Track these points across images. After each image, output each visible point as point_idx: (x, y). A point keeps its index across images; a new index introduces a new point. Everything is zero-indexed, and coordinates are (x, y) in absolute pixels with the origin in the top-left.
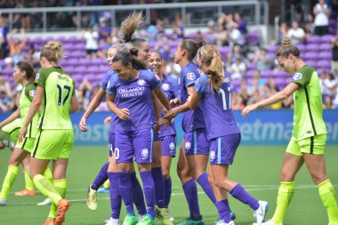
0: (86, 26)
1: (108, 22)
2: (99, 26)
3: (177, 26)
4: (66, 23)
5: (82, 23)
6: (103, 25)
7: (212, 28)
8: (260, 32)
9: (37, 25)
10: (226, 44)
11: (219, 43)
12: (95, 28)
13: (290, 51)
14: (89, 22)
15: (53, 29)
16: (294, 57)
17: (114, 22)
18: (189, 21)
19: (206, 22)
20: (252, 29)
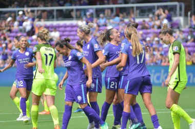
1: (92, 15)
2: (86, 17)
3: (131, 18)
4: (67, 15)
5: (76, 15)
6: (88, 17)
7: (152, 18)
8: (180, 21)
9: (51, 17)
10: (159, 27)
11: (156, 27)
12: (84, 18)
14: (80, 15)
15: (60, 19)
17: (95, 15)
18: (138, 15)
19: (148, 15)
20: (175, 19)
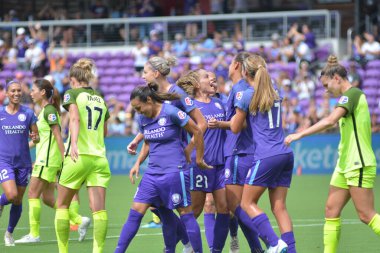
0: (135, 40)
1: (160, 35)
2: (150, 39)
3: (237, 40)
4: (113, 36)
5: (130, 36)
6: (154, 39)
7: (277, 41)
8: (331, 46)
9: (80, 39)
10: (292, 59)
11: (285, 59)
12: (145, 42)
13: (336, 71)
14: (138, 36)
15: (98, 43)
16: (340, 78)
17: (166, 36)
18: (250, 34)
19: (270, 35)
20: (322, 43)
